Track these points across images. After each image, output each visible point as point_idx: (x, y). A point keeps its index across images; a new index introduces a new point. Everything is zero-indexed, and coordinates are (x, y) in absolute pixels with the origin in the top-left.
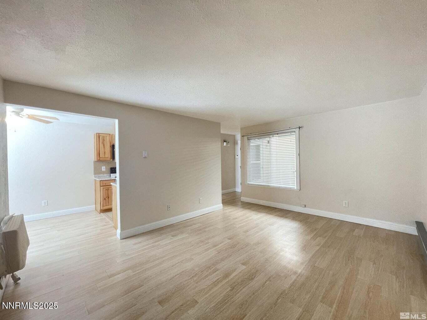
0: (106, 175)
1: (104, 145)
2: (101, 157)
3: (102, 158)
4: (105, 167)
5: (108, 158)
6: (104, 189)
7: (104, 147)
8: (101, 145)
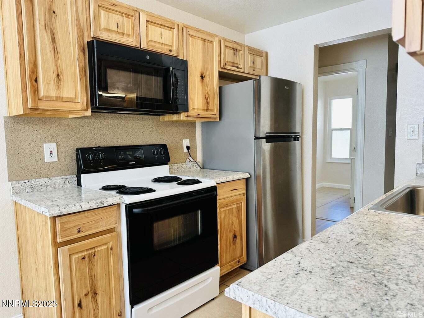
0: (58, 180)
1: (54, 40)
2: (42, 93)
3: (48, 99)
4: (53, 146)
5: (73, 101)
6: (74, 257)
7: (55, 50)
8: (42, 38)
